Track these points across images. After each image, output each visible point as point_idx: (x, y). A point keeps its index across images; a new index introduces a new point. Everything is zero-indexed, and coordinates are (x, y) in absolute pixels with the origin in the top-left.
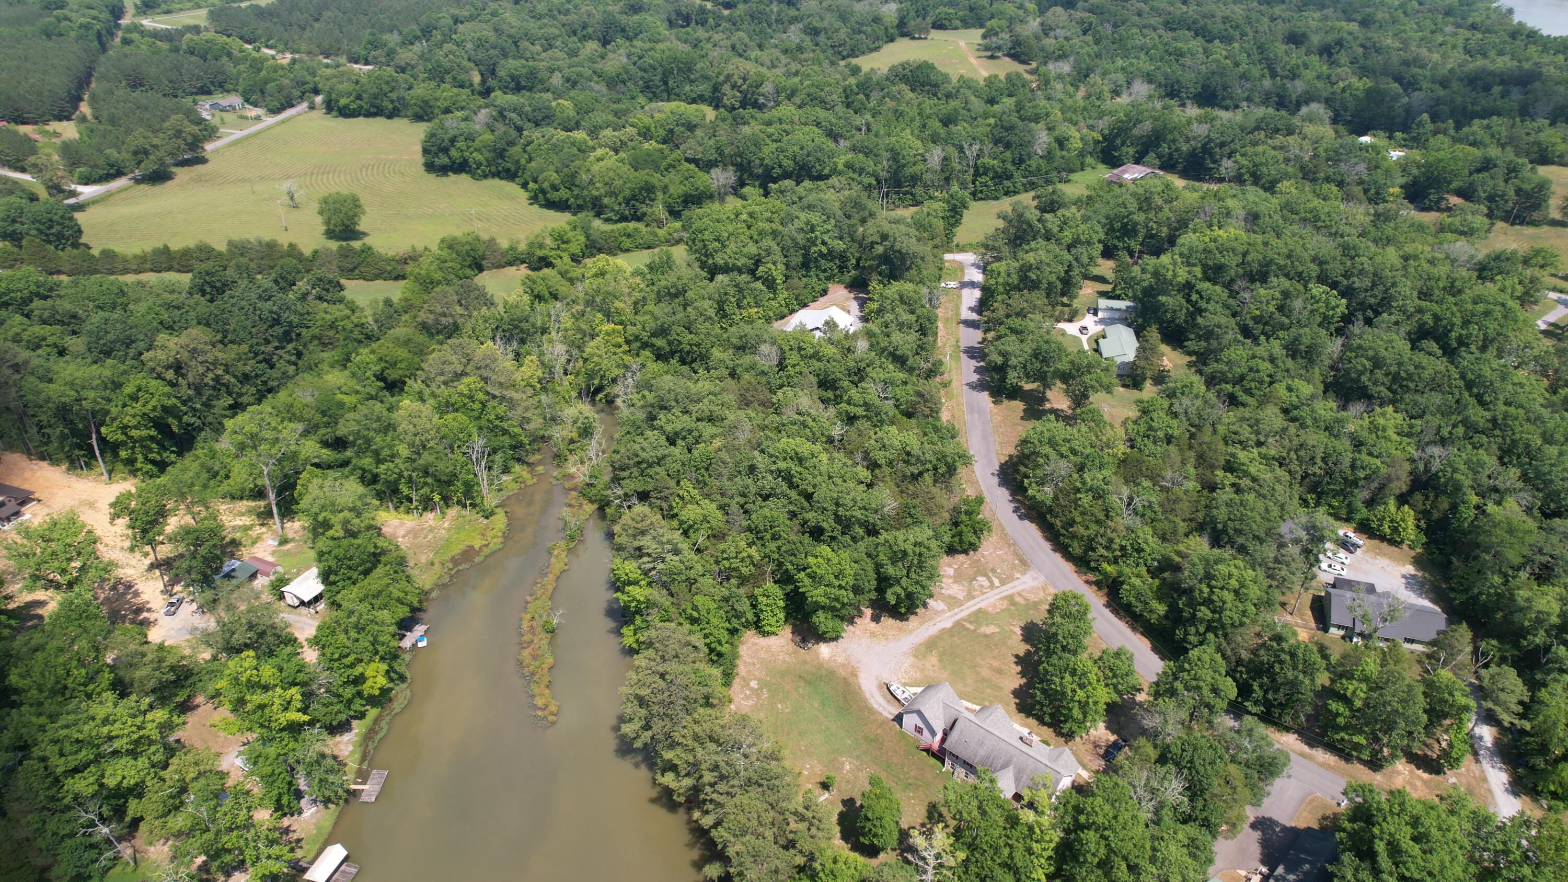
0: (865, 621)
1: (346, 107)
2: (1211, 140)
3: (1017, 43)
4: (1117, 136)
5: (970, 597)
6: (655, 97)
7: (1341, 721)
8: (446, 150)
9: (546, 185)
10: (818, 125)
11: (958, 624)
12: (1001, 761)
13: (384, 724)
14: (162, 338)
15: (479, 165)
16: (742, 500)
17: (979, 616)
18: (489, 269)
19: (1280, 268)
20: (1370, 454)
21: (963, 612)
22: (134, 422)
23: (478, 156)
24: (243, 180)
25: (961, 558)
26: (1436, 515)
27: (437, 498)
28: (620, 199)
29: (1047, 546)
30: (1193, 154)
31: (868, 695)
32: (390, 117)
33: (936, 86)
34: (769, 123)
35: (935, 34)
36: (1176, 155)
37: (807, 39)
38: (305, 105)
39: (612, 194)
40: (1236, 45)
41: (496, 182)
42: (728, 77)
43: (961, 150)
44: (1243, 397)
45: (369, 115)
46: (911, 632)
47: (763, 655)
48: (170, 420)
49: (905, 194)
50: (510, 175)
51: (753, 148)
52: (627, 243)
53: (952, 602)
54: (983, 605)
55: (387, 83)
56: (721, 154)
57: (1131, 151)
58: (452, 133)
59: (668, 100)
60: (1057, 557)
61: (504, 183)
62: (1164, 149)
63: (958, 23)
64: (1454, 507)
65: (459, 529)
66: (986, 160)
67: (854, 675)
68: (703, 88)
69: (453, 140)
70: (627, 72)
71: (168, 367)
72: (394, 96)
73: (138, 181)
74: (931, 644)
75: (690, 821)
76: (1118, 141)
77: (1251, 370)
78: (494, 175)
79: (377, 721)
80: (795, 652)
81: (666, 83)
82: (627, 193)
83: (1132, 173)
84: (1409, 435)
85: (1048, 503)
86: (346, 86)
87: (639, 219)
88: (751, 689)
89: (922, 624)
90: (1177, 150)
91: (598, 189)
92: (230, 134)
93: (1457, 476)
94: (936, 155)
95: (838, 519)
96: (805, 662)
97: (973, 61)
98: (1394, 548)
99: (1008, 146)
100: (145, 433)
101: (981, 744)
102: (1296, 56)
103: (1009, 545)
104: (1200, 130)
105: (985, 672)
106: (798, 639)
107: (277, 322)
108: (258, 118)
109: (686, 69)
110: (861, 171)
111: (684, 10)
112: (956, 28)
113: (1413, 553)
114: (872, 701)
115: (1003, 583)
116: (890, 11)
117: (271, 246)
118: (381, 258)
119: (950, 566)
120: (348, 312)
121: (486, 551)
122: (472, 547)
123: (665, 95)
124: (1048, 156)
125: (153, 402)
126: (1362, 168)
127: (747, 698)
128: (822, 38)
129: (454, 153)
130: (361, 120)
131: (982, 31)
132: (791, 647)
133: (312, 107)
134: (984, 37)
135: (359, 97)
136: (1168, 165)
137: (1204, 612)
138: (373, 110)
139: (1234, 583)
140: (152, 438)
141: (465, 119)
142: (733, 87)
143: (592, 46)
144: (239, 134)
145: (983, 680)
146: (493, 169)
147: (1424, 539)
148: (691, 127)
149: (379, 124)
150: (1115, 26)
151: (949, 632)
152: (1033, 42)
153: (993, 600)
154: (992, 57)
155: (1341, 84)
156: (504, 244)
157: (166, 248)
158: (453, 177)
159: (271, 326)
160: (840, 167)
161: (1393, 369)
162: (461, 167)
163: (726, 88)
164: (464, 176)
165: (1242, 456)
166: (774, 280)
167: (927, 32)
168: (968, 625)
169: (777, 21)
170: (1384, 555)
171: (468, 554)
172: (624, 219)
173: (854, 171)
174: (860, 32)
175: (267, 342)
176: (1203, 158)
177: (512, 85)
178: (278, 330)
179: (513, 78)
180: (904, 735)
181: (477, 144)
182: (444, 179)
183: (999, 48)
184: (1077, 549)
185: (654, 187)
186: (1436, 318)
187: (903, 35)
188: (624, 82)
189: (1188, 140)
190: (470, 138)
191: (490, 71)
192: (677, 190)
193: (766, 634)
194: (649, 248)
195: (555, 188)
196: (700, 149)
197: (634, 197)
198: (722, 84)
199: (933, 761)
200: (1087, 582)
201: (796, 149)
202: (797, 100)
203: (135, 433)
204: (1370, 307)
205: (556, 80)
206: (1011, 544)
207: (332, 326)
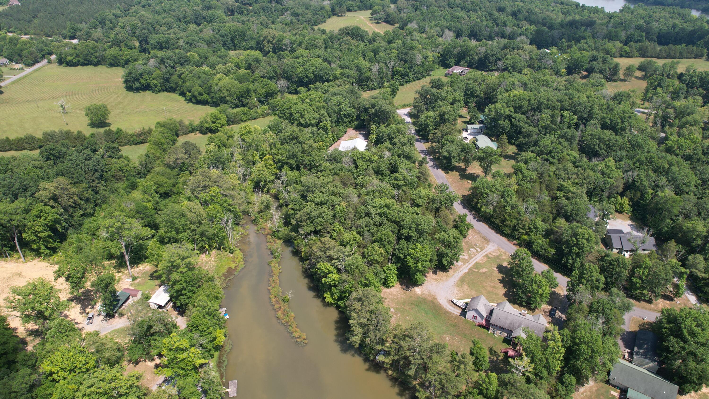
0: (430, 275)
1: (71, 61)
2: (488, 54)
3: (388, 16)
4: (446, 55)
5: (471, 258)
6: (229, 49)
7: (638, 285)
8: (138, 80)
9: (196, 93)
10: (319, 57)
11: (470, 270)
12: (517, 325)
13: (224, 358)
14: (43, 184)
15: (156, 86)
16: (367, 228)
17: (477, 265)
18: (181, 135)
19: (546, 105)
20: (609, 178)
21: (470, 265)
22: (41, 229)
23: (156, 82)
24: (28, 101)
26: (636, 199)
27: (207, 247)
28: (235, 97)
29: (492, 232)
30: (480, 60)
31: (445, 307)
32: (96, 65)
33: (362, 37)
34: (297, 58)
35: (348, 14)
36: (473, 61)
37: (294, 18)
39: (230, 95)
40: (479, 13)
41: (165, 93)
42: (265, 38)
43: (386, 64)
44: (552, 160)
45: (84, 65)
46: (452, 276)
47: (391, 296)
48: (58, 225)
49: (364, 85)
50: (172, 90)
51: (291, 69)
52: (245, 118)
53: (464, 261)
54: (477, 260)
56: (276, 73)
57: (453, 60)
58: (140, 71)
59: (235, 50)
60: (498, 235)
61: (169, 94)
62: (468, 59)
63: (357, 8)
64: (642, 195)
65: (220, 260)
66: (397, 68)
67: (435, 299)
68: (252, 43)
69: (141, 75)
70: (215, 38)
71: (50, 199)
72: (97, 54)
74: (462, 280)
75: (388, 376)
76: (448, 57)
77: (553, 148)
78: (163, 91)
79: (220, 357)
80: (405, 293)
81: (233, 42)
82: (238, 94)
83: (457, 70)
84: (619, 168)
85: (491, 213)
86: (70, 51)
87: (244, 106)
89: (455, 272)
90: (473, 59)
91: (224, 93)
92: (10, 78)
93: (643, 183)
94: (375, 68)
95: (417, 230)
96: (411, 297)
97: (370, 25)
98: (620, 215)
99: (406, 61)
100: (46, 234)
101: (507, 318)
102: (502, 17)
103: (478, 234)
104: (483, 50)
105: (489, 289)
106: (404, 287)
108: (21, 69)
109: (243, 35)
110: (348, 77)
111: (231, 8)
112: (356, 11)
113: (628, 216)
114: (447, 309)
115: (482, 250)
116: (327, 4)
117: (68, 133)
118: (127, 134)
120: (126, 162)
121: (239, 269)
122: (231, 268)
123: (233, 48)
124: (422, 65)
125: (50, 217)
126: (551, 61)
128: (300, 17)
129: (142, 81)
130: (79, 67)
131: (370, 11)
132: (402, 291)
133: (50, 62)
134: (372, 14)
135: (77, 56)
136: (470, 66)
137: (575, 250)
138: (86, 62)
139: (586, 236)
140: (49, 236)
141: (144, 64)
142: (269, 42)
143: (193, 26)
144: (14, 78)
145: (490, 292)
146: (164, 87)
147: (632, 209)
148: (258, 61)
149: (90, 68)
150: (427, 7)
151: (468, 274)
152: (395, 15)
153: (480, 257)
154: (378, 23)
155: (524, 28)
156: (187, 123)
158: (142, 93)
159: (94, 173)
160: (338, 75)
161: (607, 142)
162: (146, 88)
163: (265, 42)
164: (148, 92)
165: (565, 184)
166: (327, 128)
167: (345, 13)
168: (474, 270)
169: (275, 11)
170: (619, 218)
171: (230, 271)
172: (237, 106)
173: (345, 77)
174: (317, 14)
175: (93, 181)
176: (485, 62)
177: (158, 47)
178: (98, 175)
179: (158, 43)
180: (467, 321)
181: (154, 76)
182: (138, 94)
183: (380, 19)
184: (507, 231)
185: (250, 90)
186: (611, 121)
187: (334, 15)
188: (214, 42)
189: (477, 54)
190: (150, 73)
191: (144, 41)
192: (262, 91)
193: (389, 287)
194: (255, 119)
195: (201, 94)
196: (265, 71)
197: (242, 96)
198: (262, 41)
199: (483, 330)
200: (514, 244)
201: (314, 68)
202: (304, 46)
203: (41, 235)
204: (584, 118)
205: (181, 43)
206: (478, 233)
207: (121, 170)
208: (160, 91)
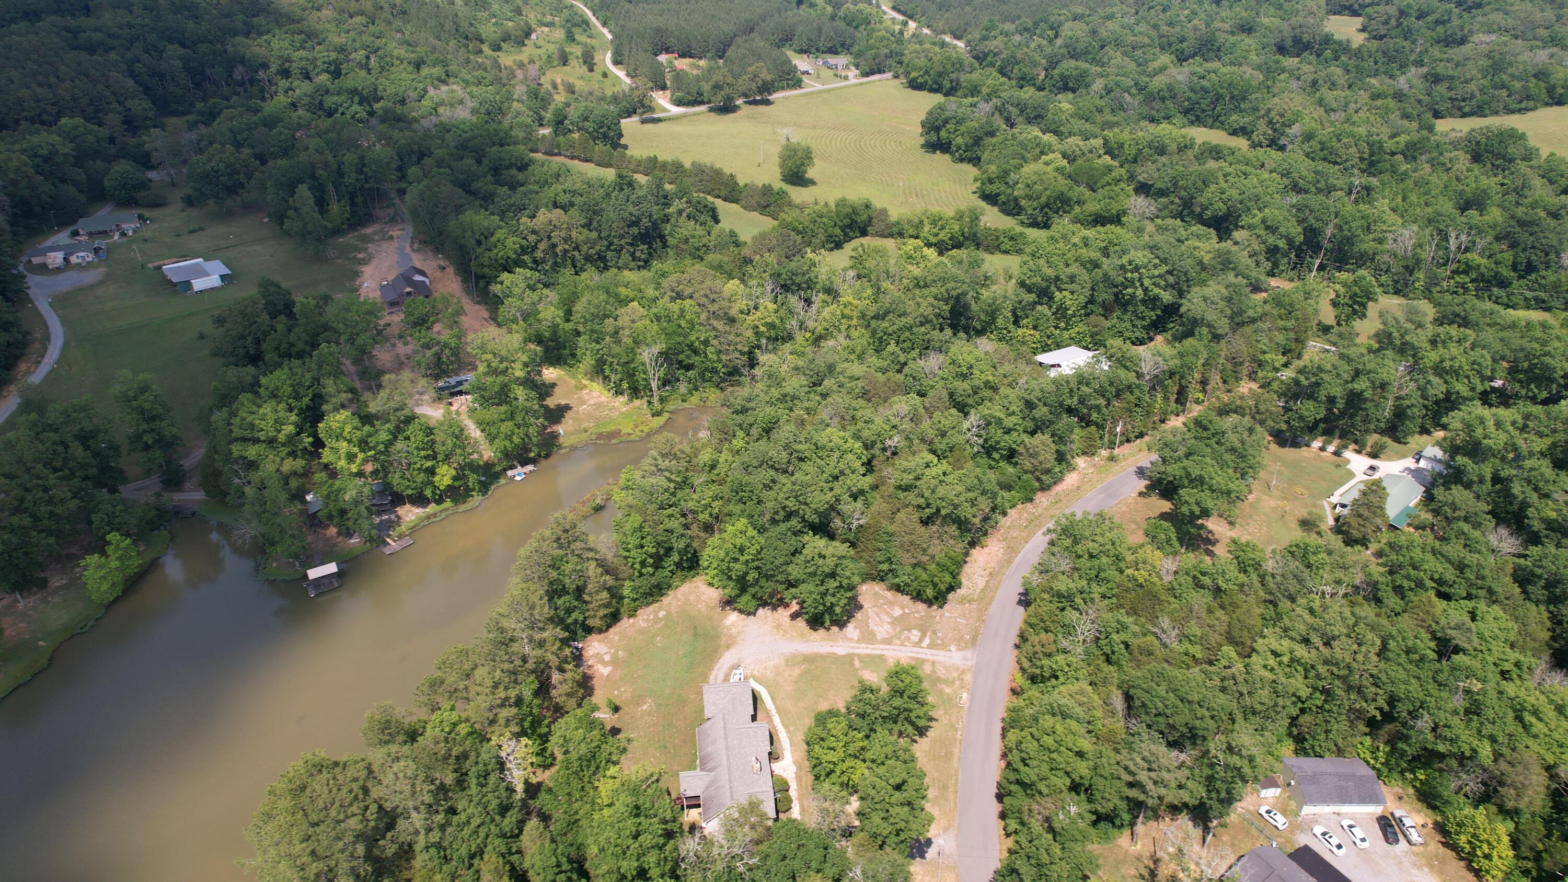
0: (785, 613)
1: (916, 80)
5: (888, 641)
6: (1198, 121)
8: (938, 129)
9: (985, 177)
11: (850, 658)
13: (444, 515)
15: (959, 148)
17: (875, 661)
18: (872, 235)
20: (1479, 730)
21: (865, 649)
23: (960, 140)
25: (921, 606)
27: (625, 385)
28: (1037, 204)
31: (717, 667)
38: (889, 75)
39: (1029, 197)
43: (1446, 237)
46: (807, 641)
47: (692, 598)
50: (975, 162)
51: (1200, 184)
52: (1007, 244)
53: (868, 637)
54: (889, 653)
55: (953, 64)
56: (1175, 185)
58: (948, 114)
61: (973, 170)
65: (628, 416)
66: (1474, 257)
67: (728, 647)
68: (1245, 120)
69: (946, 121)
73: (711, 110)
74: (810, 659)
78: (964, 159)
79: (444, 511)
80: (712, 608)
81: (1214, 109)
82: (1043, 199)
86: (922, 62)
87: (1048, 228)
88: (656, 616)
89: (823, 639)
91: (1020, 190)
92: (811, 85)
94: (1404, 236)
96: (711, 618)
99: (1514, 245)
103: (978, 620)
106: (724, 600)
107: (635, 223)
108: (846, 78)
114: (714, 673)
115: (930, 647)
117: (719, 173)
119: (902, 608)
121: (625, 438)
122: (620, 431)
123: (1209, 121)
127: (647, 621)
129: (943, 134)
130: (925, 92)
132: (715, 603)
133: (896, 77)
135: (928, 73)
138: (935, 86)
143: (1165, 59)
144: (819, 87)
146: (968, 154)
148: (1161, 151)
151: (835, 658)
153: (903, 655)
156: (894, 217)
157: (656, 157)
158: (938, 156)
159: (629, 226)
162: (945, 147)
164: (945, 156)
166: (1066, 309)
168: (857, 664)
171: (613, 435)
173: (1267, 228)
178: (635, 230)
181: (963, 129)
182: (933, 156)
185: (1069, 199)
190: (960, 122)
191: (1052, 68)
192: (1091, 208)
193: (712, 585)
195: (991, 181)
196: (1156, 175)
197: (1047, 205)
206: (982, 620)
207: (687, 241)
208: (962, 160)
